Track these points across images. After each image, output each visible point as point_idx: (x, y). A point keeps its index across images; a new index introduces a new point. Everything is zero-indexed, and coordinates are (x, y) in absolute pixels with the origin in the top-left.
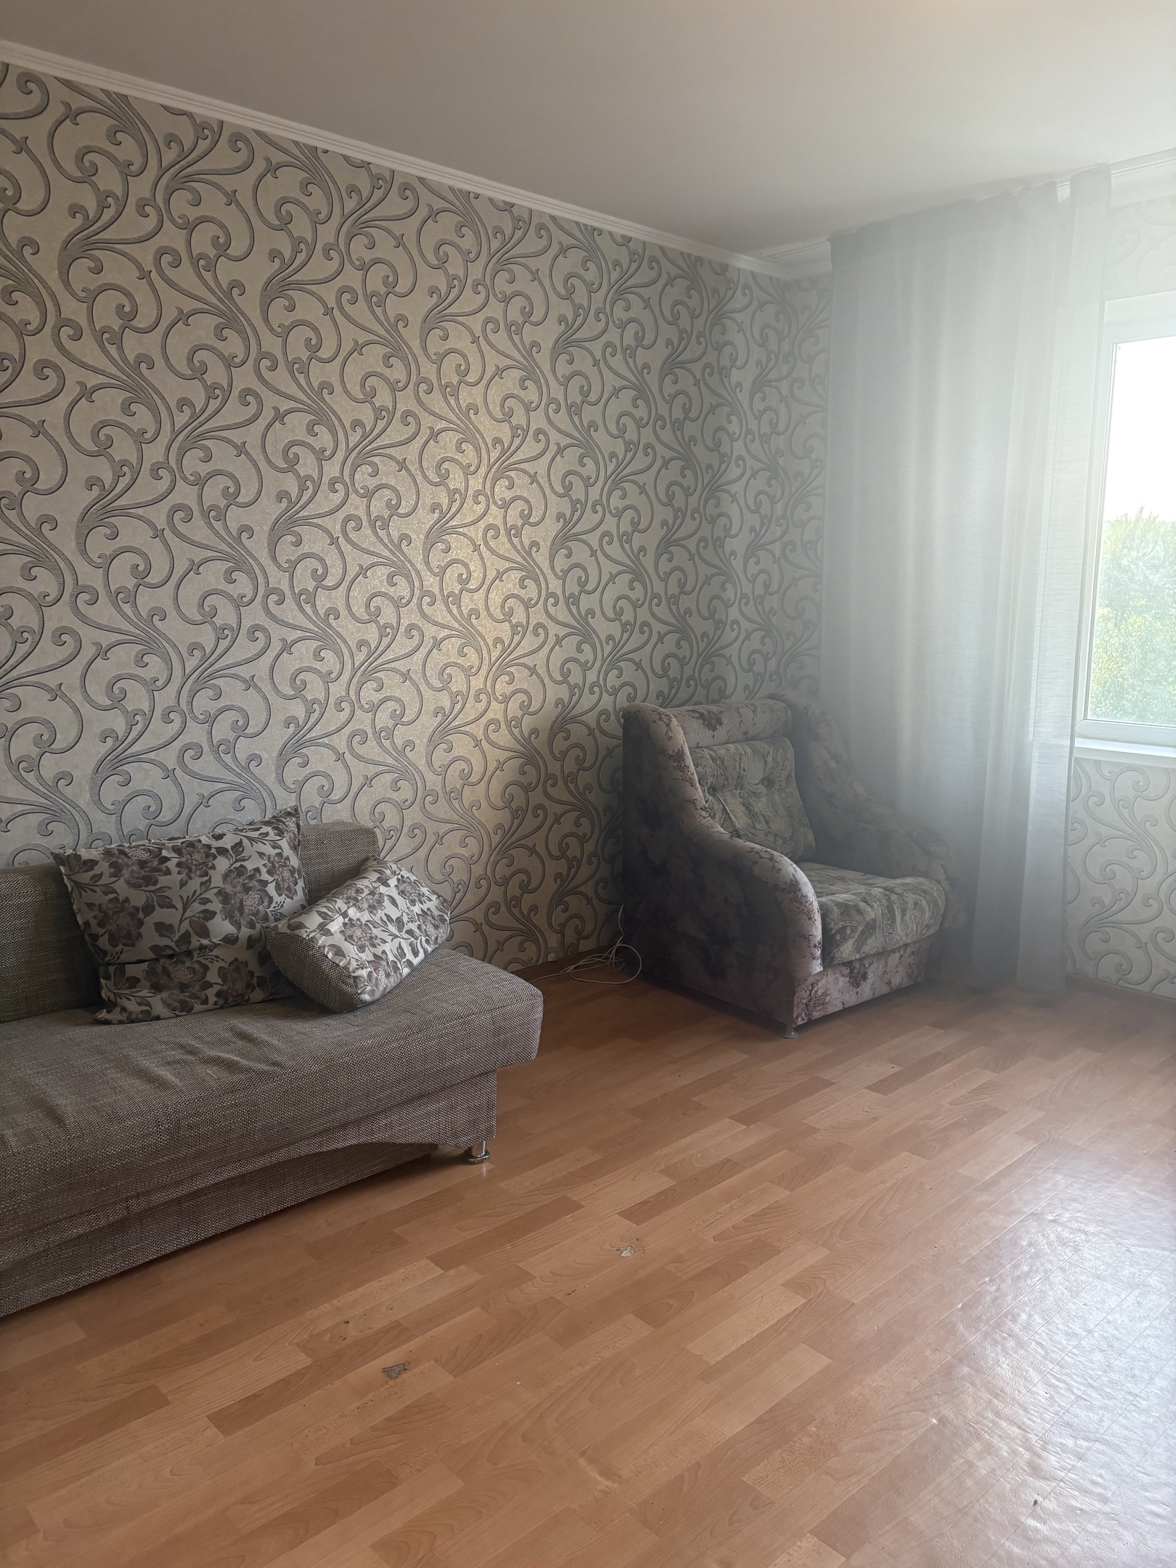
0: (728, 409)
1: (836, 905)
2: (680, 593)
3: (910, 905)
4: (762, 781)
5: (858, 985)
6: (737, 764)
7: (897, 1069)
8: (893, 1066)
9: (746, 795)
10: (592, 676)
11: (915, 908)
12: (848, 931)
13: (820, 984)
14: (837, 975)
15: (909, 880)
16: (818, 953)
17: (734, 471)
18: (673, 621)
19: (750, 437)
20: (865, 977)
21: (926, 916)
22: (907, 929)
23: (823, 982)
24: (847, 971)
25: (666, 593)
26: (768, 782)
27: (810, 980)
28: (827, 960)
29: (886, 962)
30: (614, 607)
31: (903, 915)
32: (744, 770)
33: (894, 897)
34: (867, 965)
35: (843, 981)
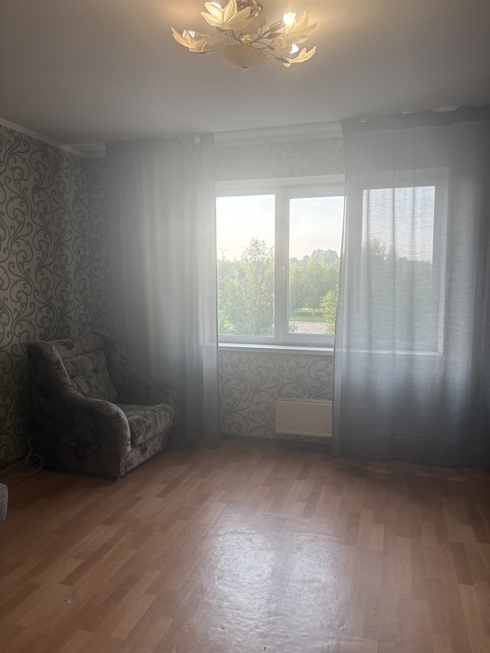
0: (63, 210)
1: (134, 421)
2: (47, 289)
3: (163, 416)
4: (93, 371)
5: (144, 453)
6: (82, 365)
7: (166, 485)
8: (164, 485)
9: (87, 378)
10: (8, 329)
11: (164, 417)
12: (141, 431)
13: (130, 456)
14: (136, 451)
15: (160, 406)
16: (129, 442)
17: (68, 237)
18: (45, 302)
19: (73, 222)
20: (146, 449)
21: (168, 419)
22: (162, 426)
23: (131, 454)
24: (139, 448)
25: (41, 289)
26: (95, 371)
27: (126, 455)
28: (133, 445)
29: (154, 441)
30: (17, 296)
31: (160, 421)
32: (85, 367)
33: (156, 414)
34: (147, 444)
35: (138, 453)
